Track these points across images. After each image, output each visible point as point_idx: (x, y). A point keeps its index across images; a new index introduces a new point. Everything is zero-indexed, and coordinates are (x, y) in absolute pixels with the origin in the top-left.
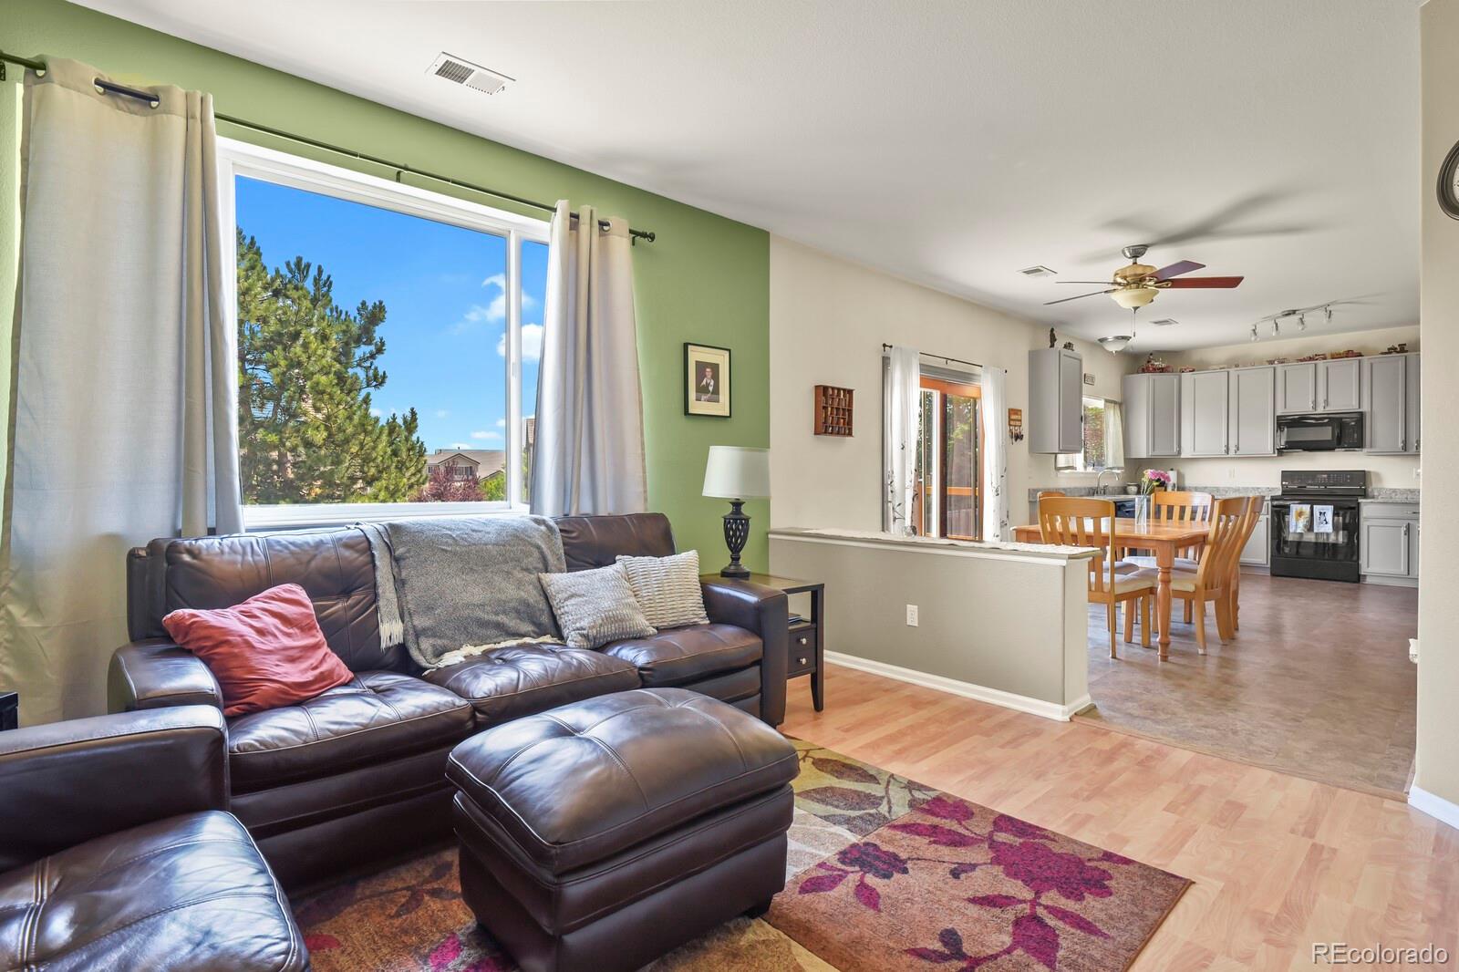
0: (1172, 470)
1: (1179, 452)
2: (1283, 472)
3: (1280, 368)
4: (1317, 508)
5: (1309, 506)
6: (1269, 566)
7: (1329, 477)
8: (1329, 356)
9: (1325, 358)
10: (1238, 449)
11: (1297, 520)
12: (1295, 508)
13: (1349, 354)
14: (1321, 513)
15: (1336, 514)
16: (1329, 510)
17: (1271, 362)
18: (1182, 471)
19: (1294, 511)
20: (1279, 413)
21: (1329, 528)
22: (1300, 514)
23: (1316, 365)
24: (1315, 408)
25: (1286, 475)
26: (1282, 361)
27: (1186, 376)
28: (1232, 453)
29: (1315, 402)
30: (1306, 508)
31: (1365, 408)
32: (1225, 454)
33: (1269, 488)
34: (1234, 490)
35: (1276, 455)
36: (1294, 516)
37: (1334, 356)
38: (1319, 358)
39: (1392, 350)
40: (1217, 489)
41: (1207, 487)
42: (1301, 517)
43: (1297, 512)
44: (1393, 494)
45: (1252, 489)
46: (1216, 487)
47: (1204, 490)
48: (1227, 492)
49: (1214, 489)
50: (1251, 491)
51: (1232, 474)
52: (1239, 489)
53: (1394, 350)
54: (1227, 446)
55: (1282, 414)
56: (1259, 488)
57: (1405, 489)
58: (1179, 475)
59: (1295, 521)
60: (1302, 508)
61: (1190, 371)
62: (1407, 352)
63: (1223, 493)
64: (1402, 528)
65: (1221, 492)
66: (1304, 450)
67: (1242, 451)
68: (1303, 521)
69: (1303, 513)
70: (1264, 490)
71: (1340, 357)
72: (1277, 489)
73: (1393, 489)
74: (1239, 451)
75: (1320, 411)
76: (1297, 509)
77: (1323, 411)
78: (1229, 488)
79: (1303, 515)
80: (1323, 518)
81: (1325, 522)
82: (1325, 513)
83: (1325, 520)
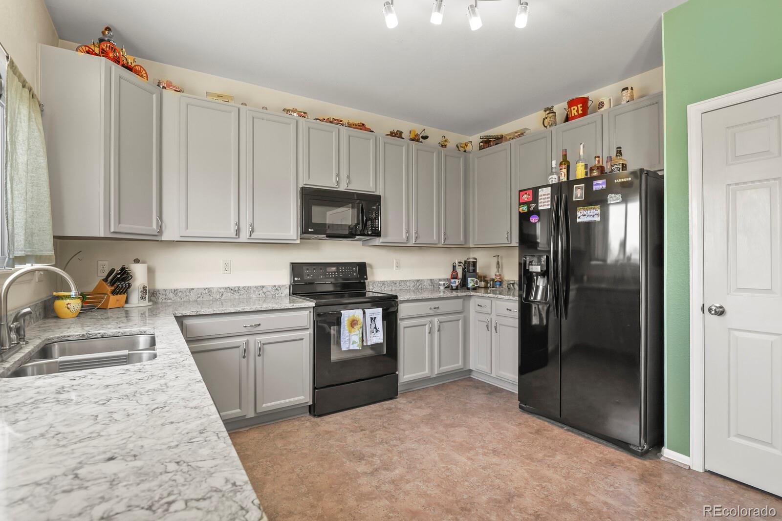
0: (137, 261)
1: (159, 228)
2: (292, 264)
3: (302, 123)
4: (369, 312)
5: (361, 311)
6: (311, 403)
7: (338, 271)
9: (342, 125)
10: (253, 231)
11: (350, 332)
12: (347, 315)
13: (362, 127)
14: (372, 319)
19: (346, 319)
20: (302, 184)
21: (378, 338)
22: (353, 323)
23: (337, 131)
24: (338, 183)
25: (296, 268)
26: (302, 115)
28: (245, 237)
29: (338, 175)
30: (358, 314)
31: (381, 193)
32: (235, 237)
33: (275, 286)
34: (232, 291)
35: (298, 242)
36: (346, 327)
37: (350, 125)
38: (338, 124)
39: (392, 134)
40: (209, 291)
41: (193, 289)
42: (353, 327)
43: (348, 320)
44: (383, 287)
45: (255, 289)
46: (208, 289)
47: (188, 294)
48: (222, 295)
49: (204, 292)
50: (254, 291)
51: (227, 268)
52: (239, 290)
53: (395, 135)
54: (238, 224)
55: (305, 184)
56: (263, 287)
57: (391, 281)
58: (151, 271)
59: (348, 335)
60: (354, 315)
61: (176, 91)
62: (404, 139)
63: (218, 297)
64: (427, 326)
65: (214, 296)
66: (327, 237)
67: (258, 235)
68: (357, 332)
69: (355, 322)
70: (270, 289)
71: (357, 128)
72: (284, 287)
73: (383, 281)
74: (254, 233)
75: (342, 188)
76: (349, 316)
77: (346, 189)
78: (226, 288)
79: (355, 324)
80: (373, 326)
81: (375, 330)
82: (375, 318)
83: (375, 328)
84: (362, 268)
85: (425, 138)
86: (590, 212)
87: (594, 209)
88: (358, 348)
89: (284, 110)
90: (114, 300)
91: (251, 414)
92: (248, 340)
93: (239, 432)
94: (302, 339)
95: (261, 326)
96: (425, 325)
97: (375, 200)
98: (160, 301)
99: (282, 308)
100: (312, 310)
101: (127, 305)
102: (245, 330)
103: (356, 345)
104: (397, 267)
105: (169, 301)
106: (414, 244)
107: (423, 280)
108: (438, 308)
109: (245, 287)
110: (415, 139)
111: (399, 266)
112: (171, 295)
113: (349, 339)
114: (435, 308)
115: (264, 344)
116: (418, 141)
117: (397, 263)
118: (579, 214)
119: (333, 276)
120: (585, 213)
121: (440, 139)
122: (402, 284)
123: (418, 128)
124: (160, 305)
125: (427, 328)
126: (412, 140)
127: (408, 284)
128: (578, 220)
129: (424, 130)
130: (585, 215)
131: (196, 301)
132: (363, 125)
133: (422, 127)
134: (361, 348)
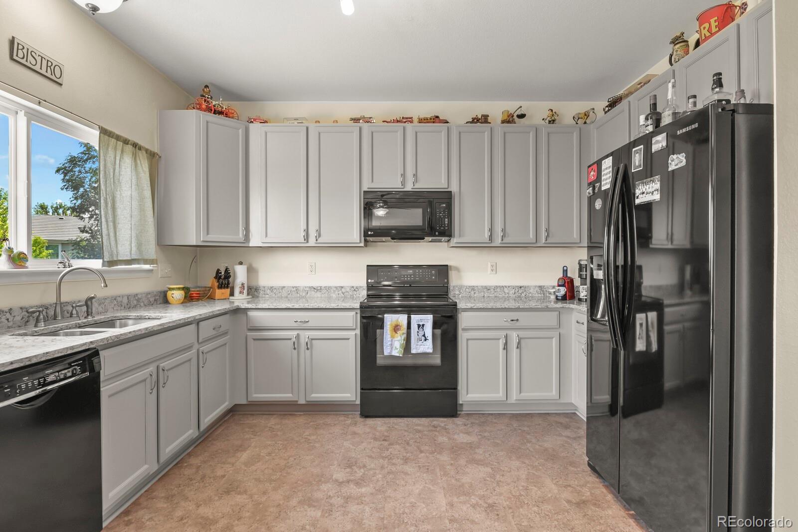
0: (241, 263)
1: (247, 237)
2: (367, 266)
3: (365, 126)
4: (415, 318)
5: (406, 316)
6: (358, 402)
7: (414, 273)
8: (416, 120)
9: (412, 122)
10: (320, 236)
11: (392, 337)
12: (390, 319)
13: (436, 119)
14: (419, 326)
15: (435, 325)
16: (428, 320)
17: (356, 120)
18: (254, 265)
19: (389, 323)
20: (365, 188)
21: (427, 347)
22: (396, 328)
23: (404, 128)
24: (403, 183)
25: (372, 270)
26: (368, 120)
27: (255, 128)
28: (312, 242)
29: (403, 175)
30: (402, 319)
31: (454, 188)
32: (303, 241)
33: (353, 287)
34: (315, 290)
35: (362, 245)
36: (389, 332)
37: (421, 121)
38: (405, 122)
39: (475, 120)
40: (297, 289)
41: (285, 287)
42: (396, 333)
43: (391, 325)
44: (472, 293)
45: (335, 289)
46: (296, 287)
47: (281, 291)
48: (307, 293)
49: (293, 290)
50: (334, 291)
51: (313, 269)
52: (321, 289)
53: (477, 121)
54: (307, 231)
55: (368, 188)
56: (342, 287)
57: (482, 286)
58: (251, 271)
59: (389, 339)
60: (397, 320)
61: (261, 123)
62: (490, 123)
63: (304, 294)
64: (501, 340)
65: (301, 294)
66: (393, 239)
67: (325, 239)
68: (399, 338)
69: (399, 327)
70: (348, 290)
71: (428, 122)
72: (362, 289)
73: (471, 286)
74: (320, 238)
75: (409, 187)
76: (392, 321)
77: (412, 189)
78: (310, 287)
79: (398, 329)
80: (421, 333)
81: (423, 338)
82: (423, 325)
83: (424, 335)
84: (443, 270)
85: (522, 116)
86: (649, 188)
87: (653, 182)
88: (398, 355)
89: (352, 119)
90: (219, 293)
91: (302, 401)
92: (298, 334)
93: (295, 415)
94: (348, 339)
95: (309, 323)
96: (499, 339)
97: (446, 197)
98: (261, 295)
99: (328, 307)
100: (359, 311)
101: (231, 298)
102: (295, 325)
103: (397, 351)
104: (492, 270)
105: (267, 296)
106: (501, 243)
107: (528, 286)
108: (517, 320)
109: (326, 287)
110: (509, 120)
111: (495, 269)
112: (268, 291)
113: (392, 344)
114: (512, 320)
115: (312, 339)
116: (513, 122)
117: (492, 266)
118: (638, 192)
119: (409, 279)
120: (644, 190)
121: (546, 114)
122: (498, 290)
123: (512, 106)
124: (261, 299)
125: (501, 343)
126: (503, 122)
127: (506, 290)
128: (637, 201)
129: (521, 107)
130: (643, 193)
131: (287, 297)
132: (437, 117)
133: (517, 104)
134: (401, 355)
